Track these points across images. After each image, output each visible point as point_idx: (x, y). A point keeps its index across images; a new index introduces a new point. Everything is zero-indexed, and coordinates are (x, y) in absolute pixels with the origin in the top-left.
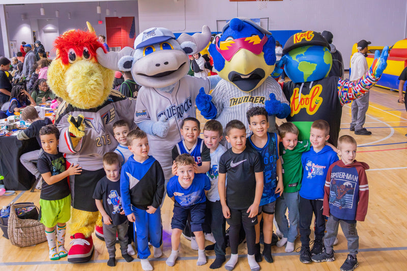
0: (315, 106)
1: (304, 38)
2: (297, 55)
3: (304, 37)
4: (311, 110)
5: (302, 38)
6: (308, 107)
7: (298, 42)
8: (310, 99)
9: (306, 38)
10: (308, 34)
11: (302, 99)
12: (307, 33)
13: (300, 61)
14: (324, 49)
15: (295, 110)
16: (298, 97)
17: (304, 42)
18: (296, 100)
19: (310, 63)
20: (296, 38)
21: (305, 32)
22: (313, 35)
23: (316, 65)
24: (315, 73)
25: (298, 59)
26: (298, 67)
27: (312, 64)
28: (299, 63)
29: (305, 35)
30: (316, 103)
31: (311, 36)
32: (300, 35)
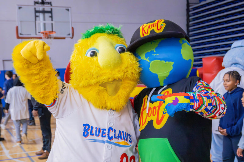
0: (163, 117)
1: (153, 30)
2: (146, 52)
3: (153, 28)
4: (159, 122)
5: (150, 30)
6: (155, 119)
7: (145, 35)
8: (157, 108)
9: (155, 29)
10: (157, 24)
11: (150, 109)
12: (156, 22)
13: (151, 61)
14: (181, 42)
15: (143, 125)
16: (146, 108)
17: (153, 34)
19: (164, 61)
20: (143, 30)
21: (154, 21)
22: (164, 25)
23: (172, 63)
24: (172, 75)
25: (148, 58)
26: (150, 68)
27: (167, 62)
28: (150, 63)
29: (154, 26)
30: (164, 113)
31: (161, 26)
32: (148, 26)
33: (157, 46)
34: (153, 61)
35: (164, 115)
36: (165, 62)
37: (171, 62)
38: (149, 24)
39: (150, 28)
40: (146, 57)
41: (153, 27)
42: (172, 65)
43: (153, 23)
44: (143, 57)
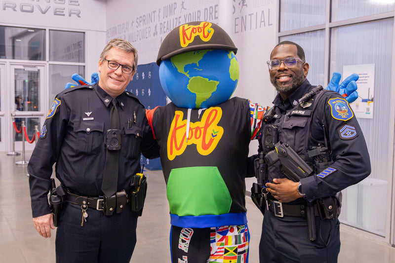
0: (211, 141)
1: (198, 36)
2: (186, 64)
3: (197, 33)
5: (194, 35)
6: (199, 143)
7: (187, 43)
8: (202, 130)
9: (201, 35)
10: (204, 28)
12: (201, 25)
13: (191, 76)
14: (229, 56)
15: (178, 149)
18: (178, 131)
19: (207, 79)
20: (184, 34)
21: (199, 23)
22: (212, 31)
23: (217, 83)
25: (188, 71)
26: (188, 86)
27: (211, 81)
28: (189, 79)
29: (200, 30)
30: (213, 136)
31: (209, 32)
32: (191, 29)
33: (202, 58)
34: (194, 77)
35: (213, 138)
36: (209, 80)
37: (216, 81)
38: (192, 26)
39: (194, 33)
40: (186, 71)
41: (199, 32)
42: (217, 85)
43: (198, 26)
44: (181, 70)
